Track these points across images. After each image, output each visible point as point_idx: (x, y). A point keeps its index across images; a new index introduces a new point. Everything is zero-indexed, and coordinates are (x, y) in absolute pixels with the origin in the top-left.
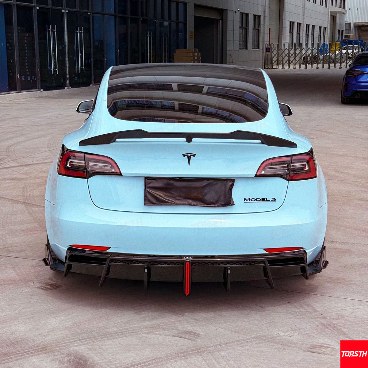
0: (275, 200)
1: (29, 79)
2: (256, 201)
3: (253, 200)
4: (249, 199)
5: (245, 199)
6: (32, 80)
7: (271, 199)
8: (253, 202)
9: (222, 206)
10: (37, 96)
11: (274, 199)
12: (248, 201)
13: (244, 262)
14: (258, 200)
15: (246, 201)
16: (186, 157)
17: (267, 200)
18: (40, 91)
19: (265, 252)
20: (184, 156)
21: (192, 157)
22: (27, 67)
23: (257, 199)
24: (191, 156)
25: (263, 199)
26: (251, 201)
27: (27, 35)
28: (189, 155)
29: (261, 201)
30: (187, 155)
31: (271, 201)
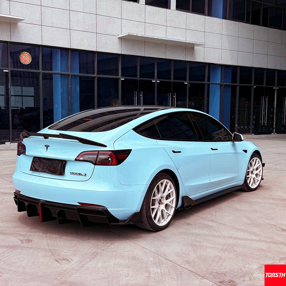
0: (86, 175)
1: (246, 128)
2: (76, 174)
3: (74, 173)
4: (73, 173)
5: (71, 172)
6: (249, 128)
7: (84, 174)
8: (74, 175)
9: (58, 175)
10: (248, 138)
11: (86, 174)
12: (72, 174)
13: (66, 208)
14: (77, 174)
15: (71, 174)
16: (46, 147)
17: (81, 175)
18: (252, 135)
19: (79, 204)
20: (45, 146)
21: (48, 147)
22: (245, 121)
23: (77, 173)
24: (48, 146)
25: (79, 174)
26: (73, 174)
27: (248, 102)
28: (47, 146)
29: (78, 175)
30: (46, 146)
31: (83, 175)
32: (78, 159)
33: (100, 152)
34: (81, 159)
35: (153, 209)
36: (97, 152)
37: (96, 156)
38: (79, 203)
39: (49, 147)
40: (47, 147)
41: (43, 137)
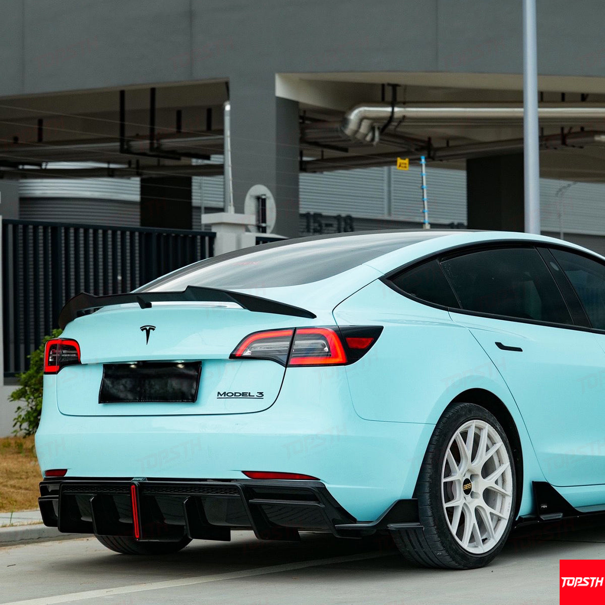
0: (263, 395)
2: (233, 396)
3: (229, 394)
4: (225, 393)
5: (219, 393)
7: (256, 394)
8: (230, 397)
11: (261, 393)
12: (223, 396)
14: (237, 394)
15: (220, 396)
16: (145, 331)
17: (249, 395)
19: (244, 477)
20: (142, 330)
21: (151, 331)
23: (235, 393)
24: (150, 329)
25: (244, 395)
26: (226, 396)
28: (148, 328)
29: (241, 396)
30: (146, 329)
31: (255, 397)
32: (238, 353)
33: (298, 331)
34: (247, 353)
35: (451, 511)
36: (291, 332)
37: (288, 343)
38: (244, 472)
39: (153, 329)
40: (148, 330)
41: (138, 303)
